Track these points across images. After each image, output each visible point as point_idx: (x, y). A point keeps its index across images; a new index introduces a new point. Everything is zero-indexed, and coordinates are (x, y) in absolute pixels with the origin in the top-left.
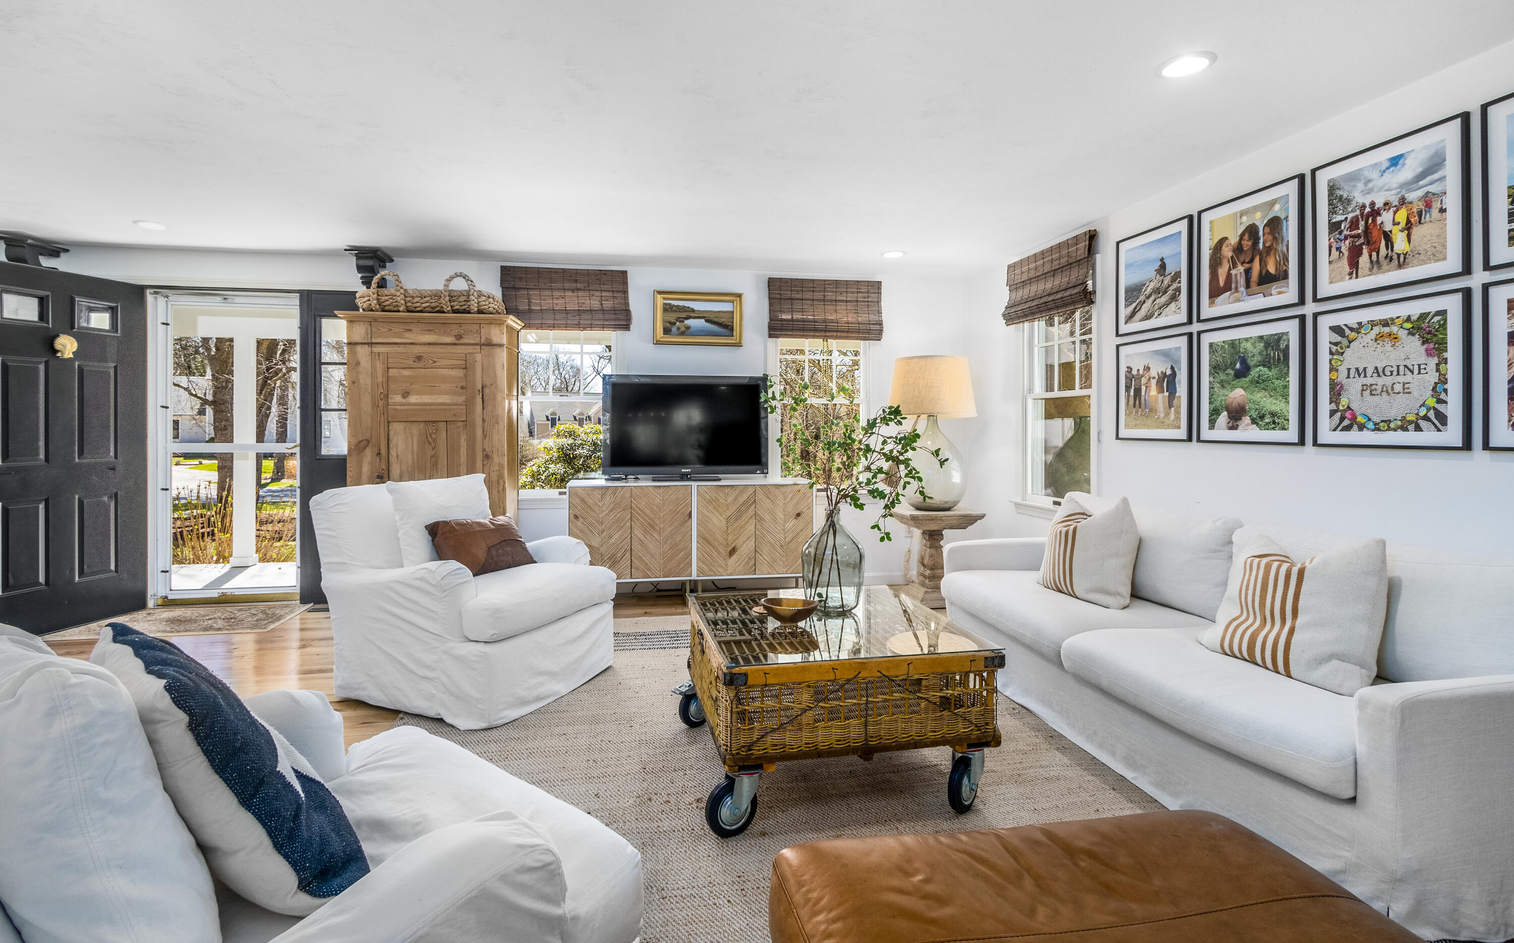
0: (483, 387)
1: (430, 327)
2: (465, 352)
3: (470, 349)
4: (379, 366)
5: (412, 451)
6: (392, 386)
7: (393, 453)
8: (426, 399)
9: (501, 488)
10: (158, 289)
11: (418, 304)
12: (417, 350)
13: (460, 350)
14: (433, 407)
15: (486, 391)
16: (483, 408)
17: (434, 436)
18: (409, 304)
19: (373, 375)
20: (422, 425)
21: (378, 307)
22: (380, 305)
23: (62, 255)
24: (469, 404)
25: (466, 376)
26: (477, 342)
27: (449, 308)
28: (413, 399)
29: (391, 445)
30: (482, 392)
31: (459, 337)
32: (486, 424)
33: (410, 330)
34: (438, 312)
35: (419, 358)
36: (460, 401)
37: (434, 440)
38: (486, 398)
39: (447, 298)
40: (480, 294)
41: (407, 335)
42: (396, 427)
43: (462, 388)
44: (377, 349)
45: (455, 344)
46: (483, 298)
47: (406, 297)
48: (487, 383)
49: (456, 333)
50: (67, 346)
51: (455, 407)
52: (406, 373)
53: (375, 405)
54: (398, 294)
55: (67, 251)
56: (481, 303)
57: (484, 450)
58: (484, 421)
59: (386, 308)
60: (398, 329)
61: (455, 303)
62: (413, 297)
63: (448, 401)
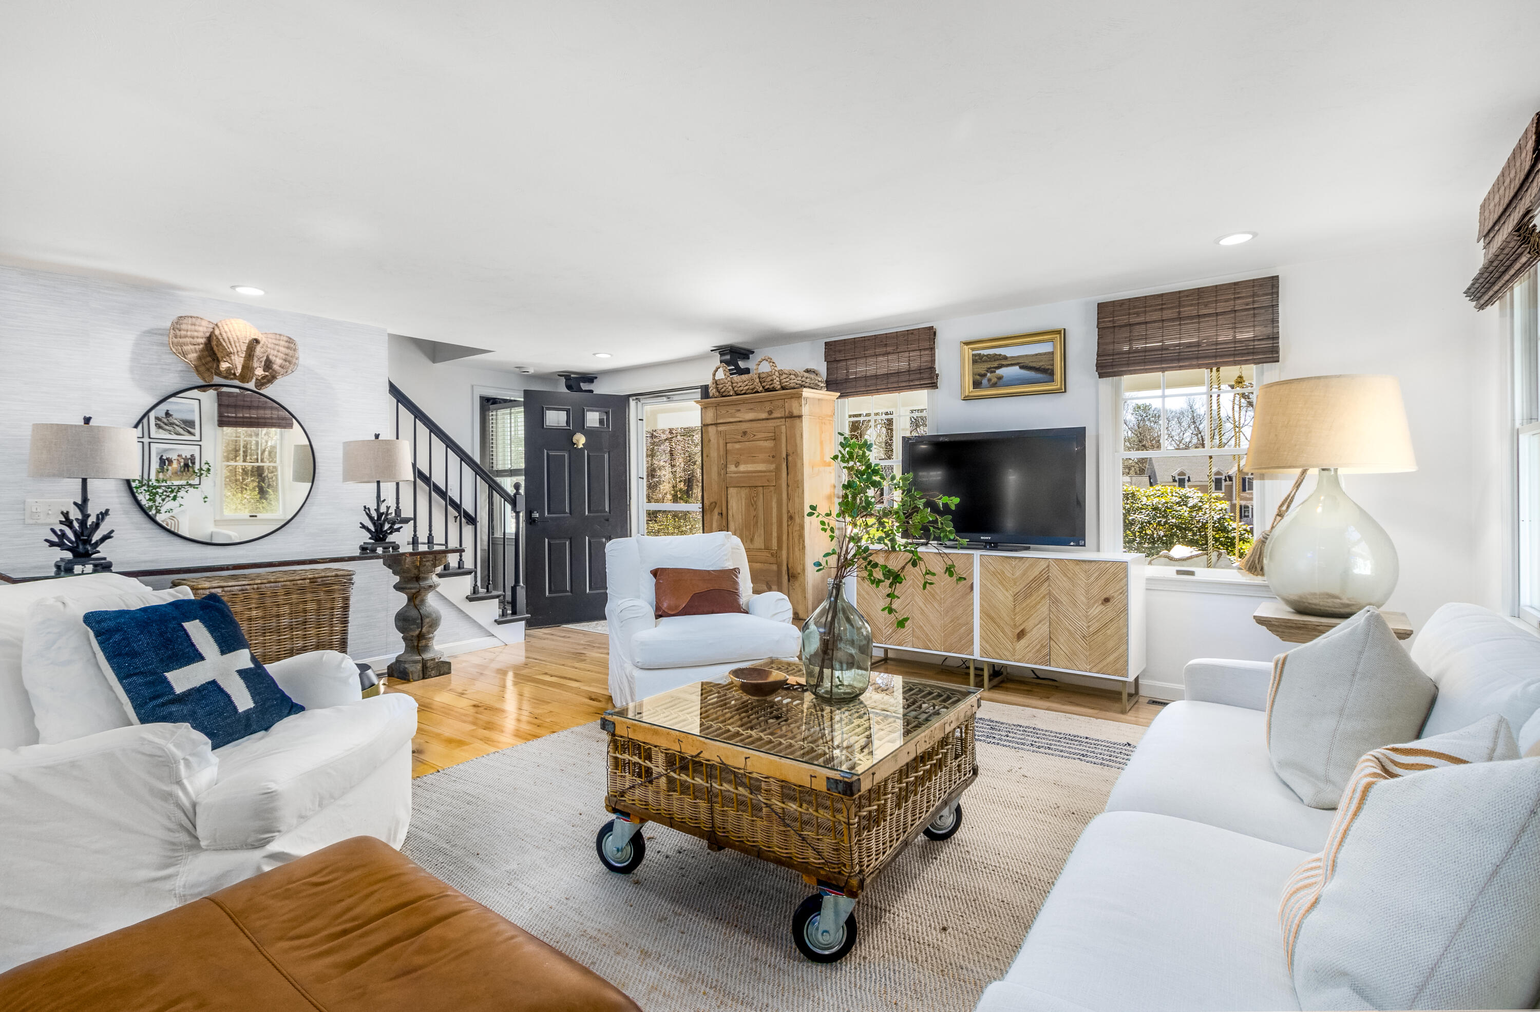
0: (787, 456)
1: (752, 406)
2: (775, 425)
3: (778, 422)
4: (722, 442)
5: (742, 512)
6: (729, 458)
7: (730, 513)
8: (750, 467)
9: (801, 547)
10: (638, 396)
11: (741, 388)
12: (744, 426)
13: (771, 424)
14: (754, 474)
15: (790, 458)
16: (788, 474)
17: (755, 499)
18: (736, 389)
19: (718, 449)
20: (748, 489)
21: (717, 394)
22: (719, 392)
23: (595, 380)
24: (778, 469)
25: (775, 446)
26: (783, 415)
27: (761, 389)
28: (742, 468)
29: (729, 507)
30: (787, 459)
31: (770, 412)
32: (790, 488)
33: (739, 410)
34: (755, 393)
35: (745, 433)
36: (772, 468)
37: (755, 502)
38: (790, 465)
39: (757, 380)
40: (781, 373)
41: (738, 414)
42: (732, 491)
43: (773, 457)
44: (721, 428)
45: (767, 419)
46: (784, 376)
47: (732, 383)
48: (790, 452)
49: (768, 409)
50: (580, 440)
51: (768, 474)
52: (737, 446)
53: (719, 474)
54: (726, 381)
55: (596, 378)
56: (783, 381)
57: (788, 512)
58: (788, 485)
59: (724, 394)
60: (732, 410)
61: (765, 384)
62: (737, 383)
63: (764, 469)
